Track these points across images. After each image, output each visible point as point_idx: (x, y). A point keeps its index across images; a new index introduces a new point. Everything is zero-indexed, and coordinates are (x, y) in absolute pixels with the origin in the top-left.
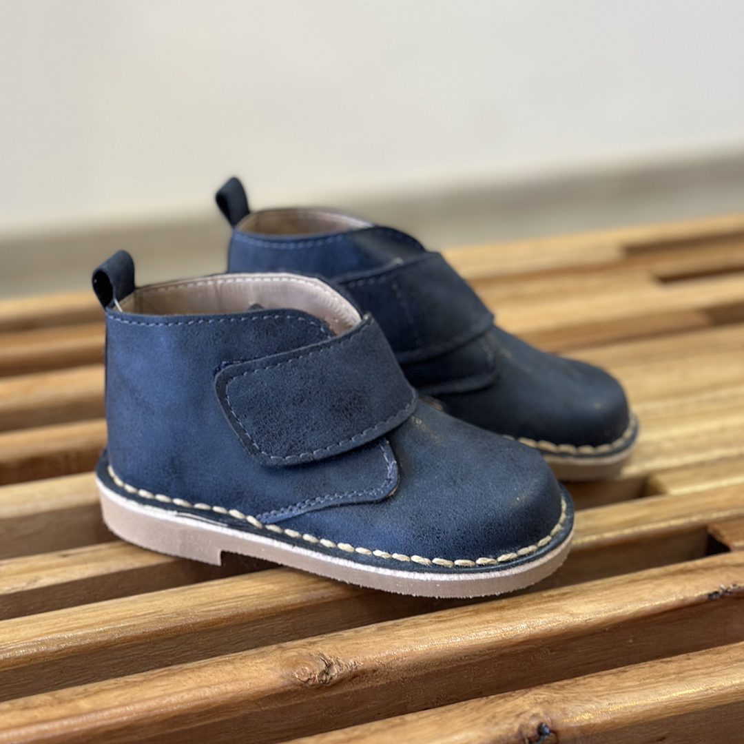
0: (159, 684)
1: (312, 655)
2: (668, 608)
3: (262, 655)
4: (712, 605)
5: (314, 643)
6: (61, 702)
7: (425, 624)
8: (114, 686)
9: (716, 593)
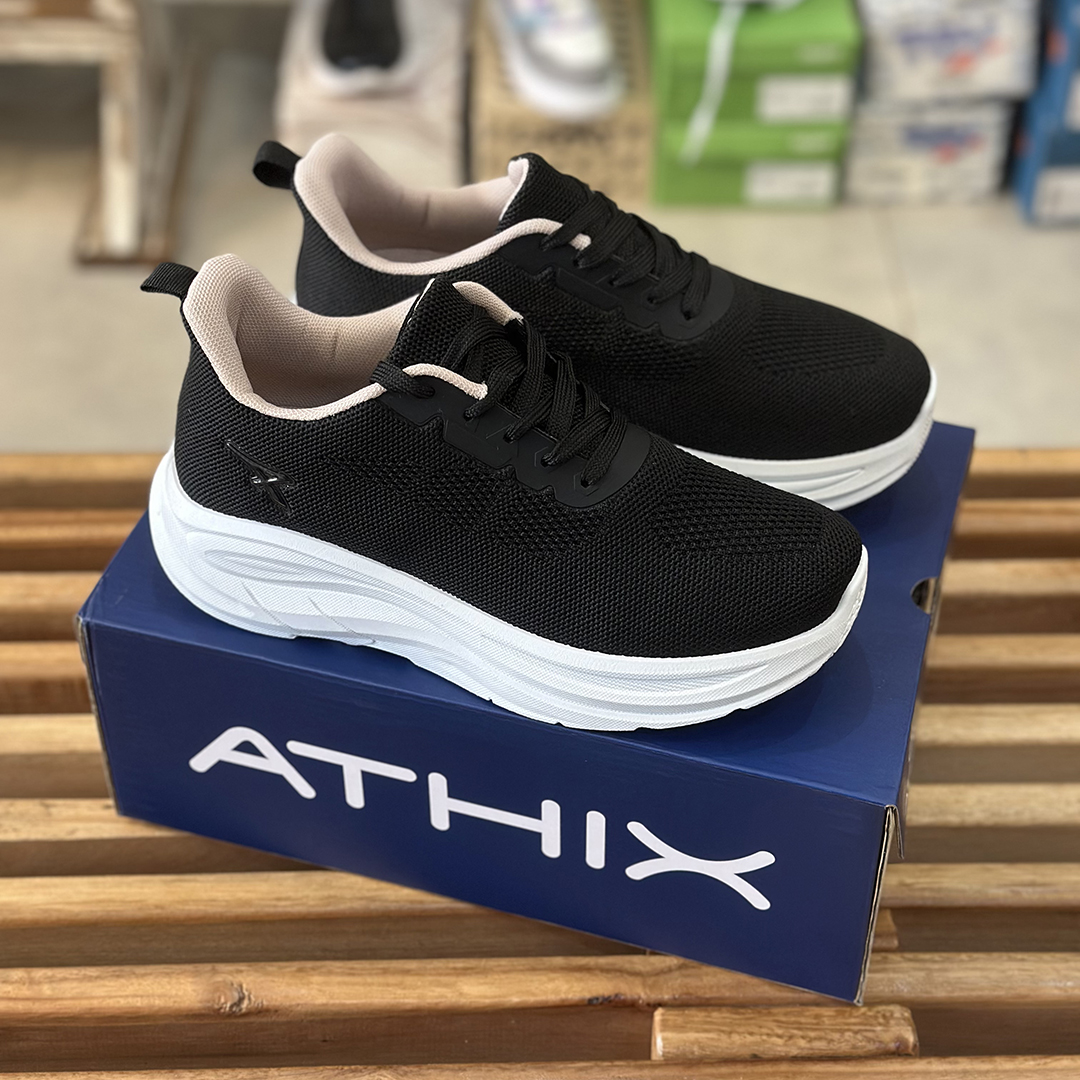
0: (107, 983)
1: (232, 984)
2: (549, 1004)
3: (196, 974)
4: (591, 1008)
5: (241, 971)
6: (32, 982)
7: (337, 974)
8: (74, 977)
9: (597, 999)
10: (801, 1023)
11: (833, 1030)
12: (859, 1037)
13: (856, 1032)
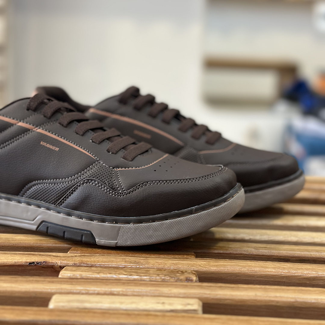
4: (30, 268)
9: (34, 263)
10: (138, 272)
11: (154, 274)
12: (167, 276)
13: (166, 275)
